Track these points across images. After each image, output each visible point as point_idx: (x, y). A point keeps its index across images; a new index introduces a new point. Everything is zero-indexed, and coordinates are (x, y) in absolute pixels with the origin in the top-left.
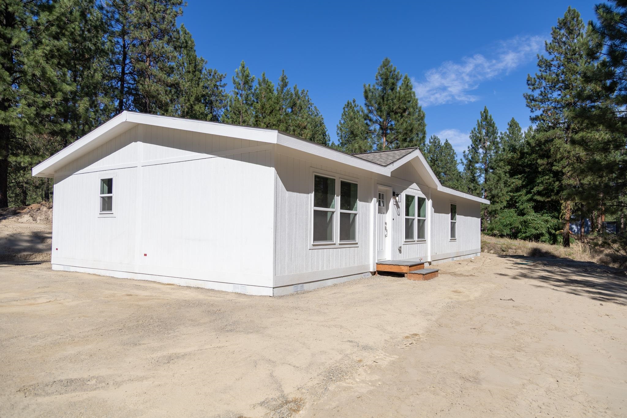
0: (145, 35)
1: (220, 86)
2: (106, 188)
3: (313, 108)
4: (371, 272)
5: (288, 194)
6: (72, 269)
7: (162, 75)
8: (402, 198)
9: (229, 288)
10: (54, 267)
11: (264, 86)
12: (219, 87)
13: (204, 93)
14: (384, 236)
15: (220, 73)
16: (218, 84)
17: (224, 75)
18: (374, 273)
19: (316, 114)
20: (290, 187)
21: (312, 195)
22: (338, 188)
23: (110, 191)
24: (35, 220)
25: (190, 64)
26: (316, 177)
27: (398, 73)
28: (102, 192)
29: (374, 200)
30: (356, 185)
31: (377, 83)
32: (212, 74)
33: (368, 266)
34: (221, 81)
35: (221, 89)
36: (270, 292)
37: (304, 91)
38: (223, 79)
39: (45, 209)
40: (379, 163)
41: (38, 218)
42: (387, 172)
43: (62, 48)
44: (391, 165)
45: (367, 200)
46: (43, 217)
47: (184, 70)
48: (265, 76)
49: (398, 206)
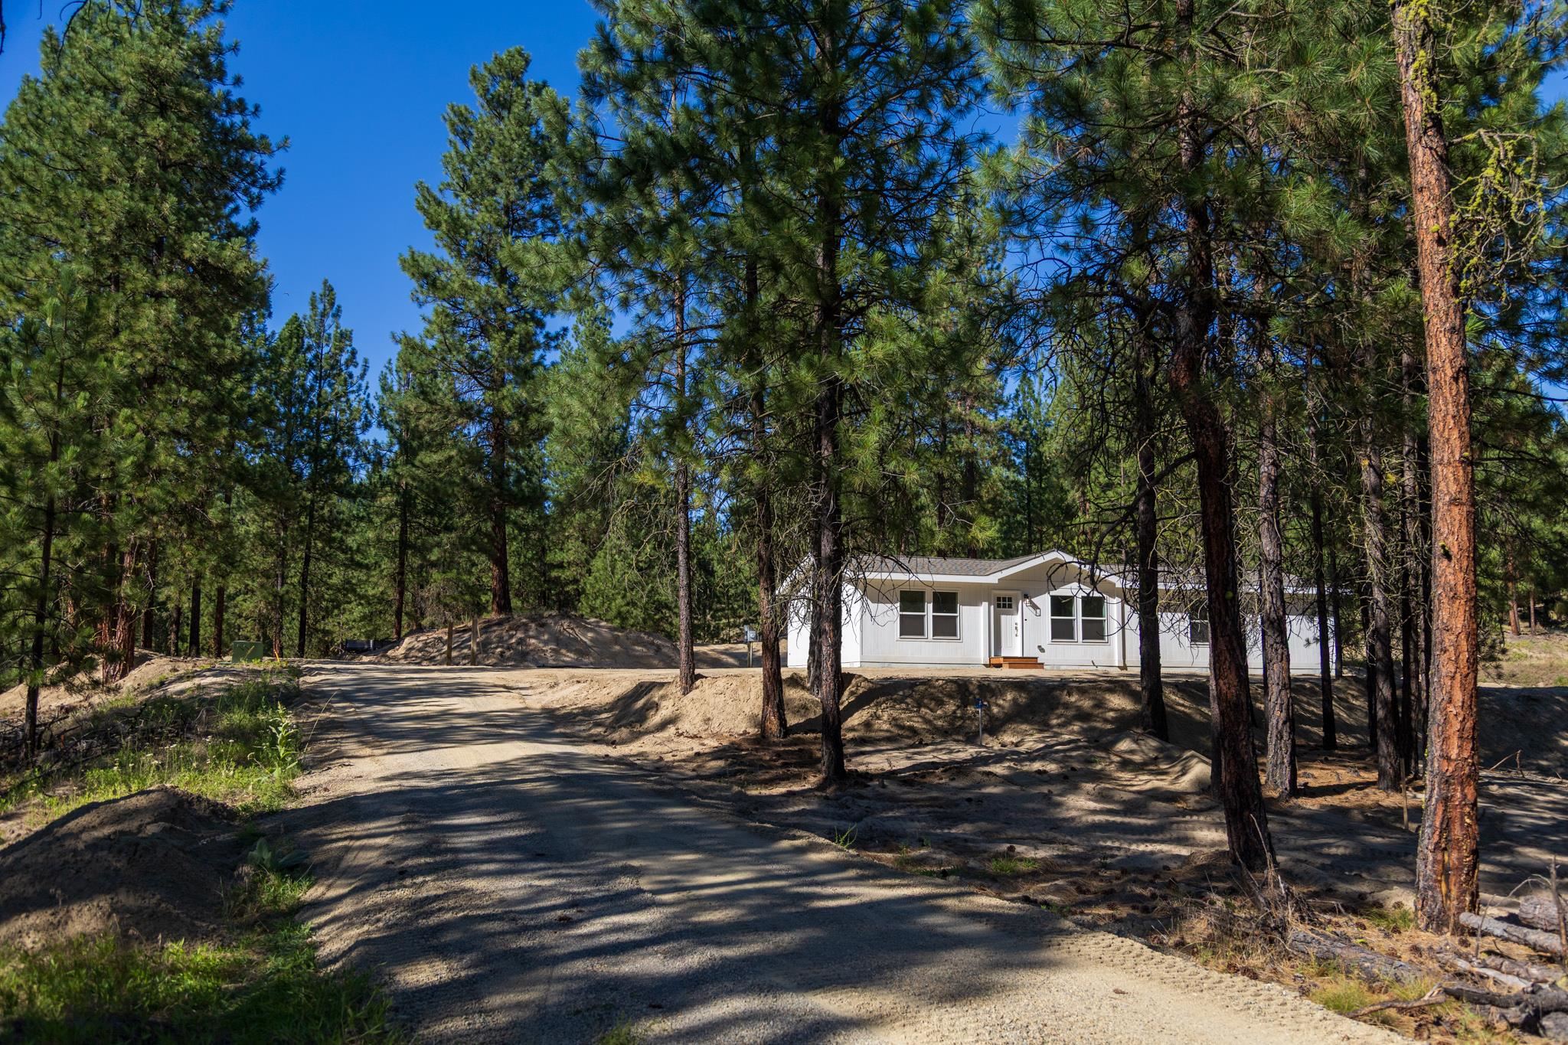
4: (983, 665)
5: (873, 605)
8: (1044, 601)
14: (1014, 636)
18: (986, 665)
20: (875, 601)
21: (898, 604)
22: (929, 596)
26: (901, 592)
29: (984, 604)
30: (956, 594)
33: (978, 659)
40: (972, 573)
42: (993, 579)
44: (998, 573)
45: (974, 602)
49: (1035, 607)
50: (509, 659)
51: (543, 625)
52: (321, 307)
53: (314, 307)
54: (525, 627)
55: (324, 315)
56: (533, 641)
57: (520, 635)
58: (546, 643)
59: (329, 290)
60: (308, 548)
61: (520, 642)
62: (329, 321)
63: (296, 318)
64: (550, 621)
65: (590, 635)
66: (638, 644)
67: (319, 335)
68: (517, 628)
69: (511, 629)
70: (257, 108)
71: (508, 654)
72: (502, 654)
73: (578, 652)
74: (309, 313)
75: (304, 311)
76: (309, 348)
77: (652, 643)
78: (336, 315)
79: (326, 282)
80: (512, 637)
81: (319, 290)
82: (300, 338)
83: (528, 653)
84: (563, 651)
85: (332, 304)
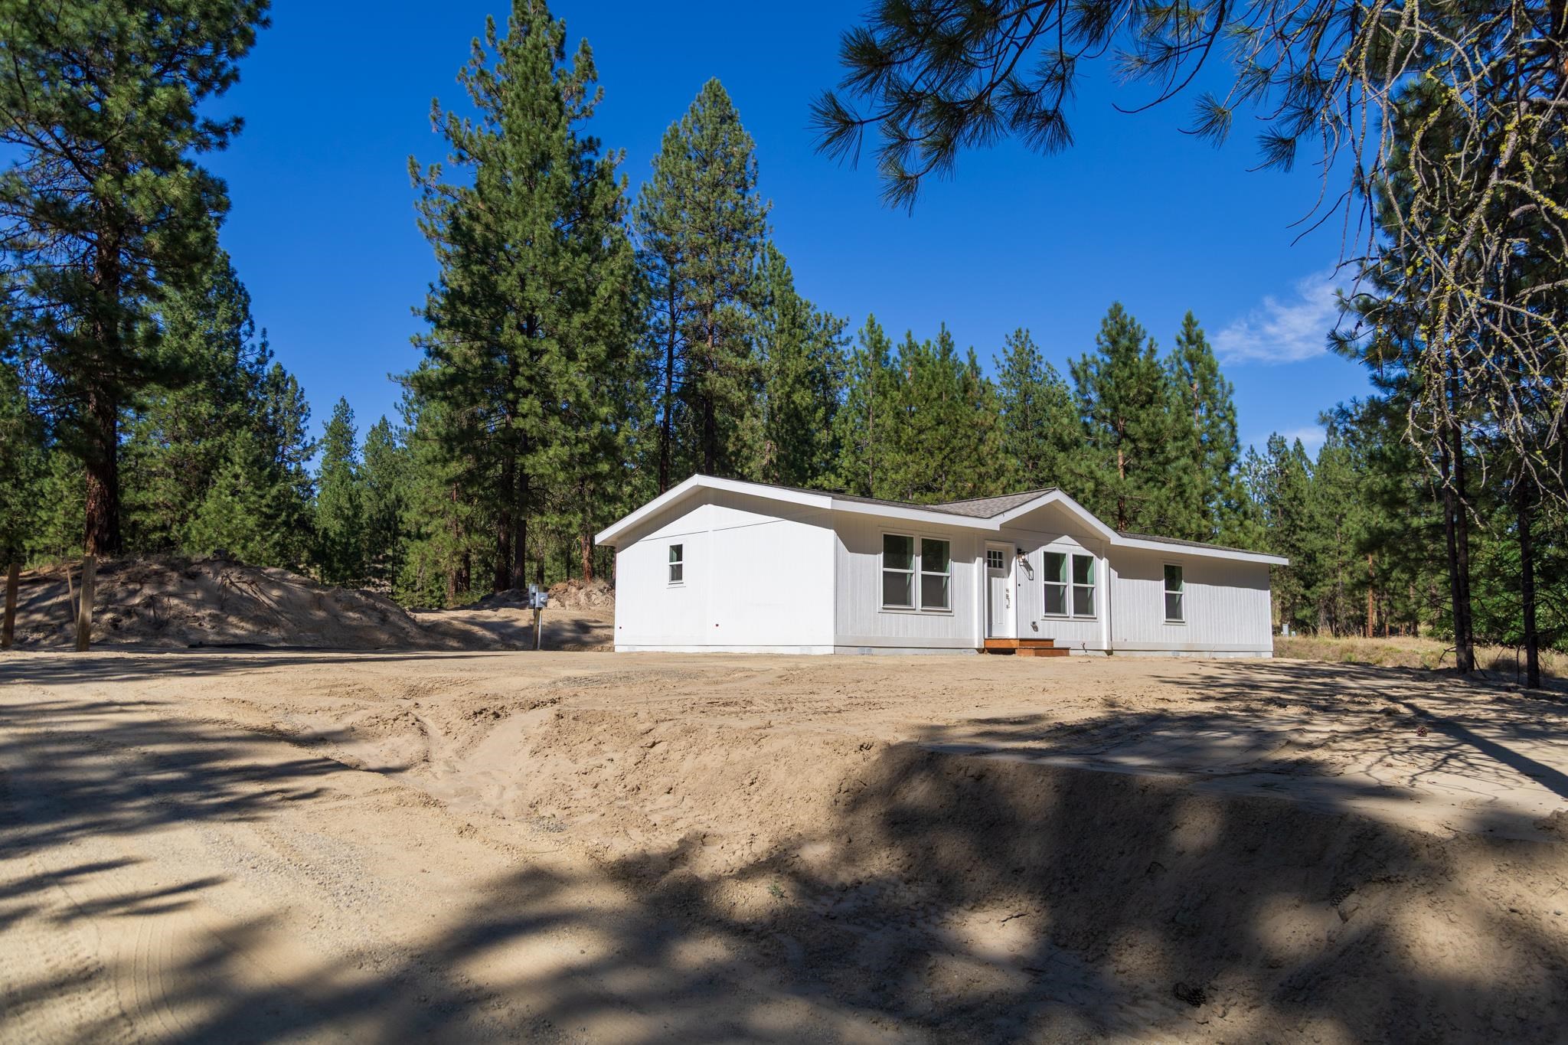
0: (706, 295)
1: (840, 343)
2: (675, 554)
3: (1043, 368)
4: (978, 650)
5: (850, 555)
6: (638, 649)
7: (731, 359)
8: (1037, 559)
9: (796, 651)
10: (618, 649)
11: (910, 356)
12: (838, 347)
13: (810, 368)
14: (1004, 607)
15: (837, 317)
16: (835, 339)
17: (845, 321)
18: (981, 651)
19: (1051, 379)
20: (852, 548)
21: (882, 555)
22: (917, 546)
23: (679, 558)
24: (563, 605)
25: (785, 315)
26: (886, 536)
27: (1139, 327)
28: (671, 560)
29: (979, 560)
30: (948, 543)
31: (1100, 350)
32: (823, 322)
33: (972, 641)
34: (840, 332)
35: (840, 348)
36: (831, 650)
37: (1020, 331)
38: (843, 330)
39: (574, 590)
40: (972, 514)
41: (567, 603)
42: (994, 524)
43: (599, 355)
44: (1001, 516)
45: (967, 559)
46: (573, 601)
47: (773, 327)
48: (913, 336)
49: (1028, 567)
50: (130, 631)
51: (194, 576)
54: (159, 578)
56: (174, 601)
57: (148, 591)
58: (198, 604)
61: (151, 602)
64: (205, 570)
65: (276, 593)
66: (352, 609)
68: (142, 579)
69: (130, 580)
71: (126, 622)
72: (114, 623)
73: (256, 620)
77: (375, 609)
80: (133, 593)
83: (167, 623)
84: (232, 619)
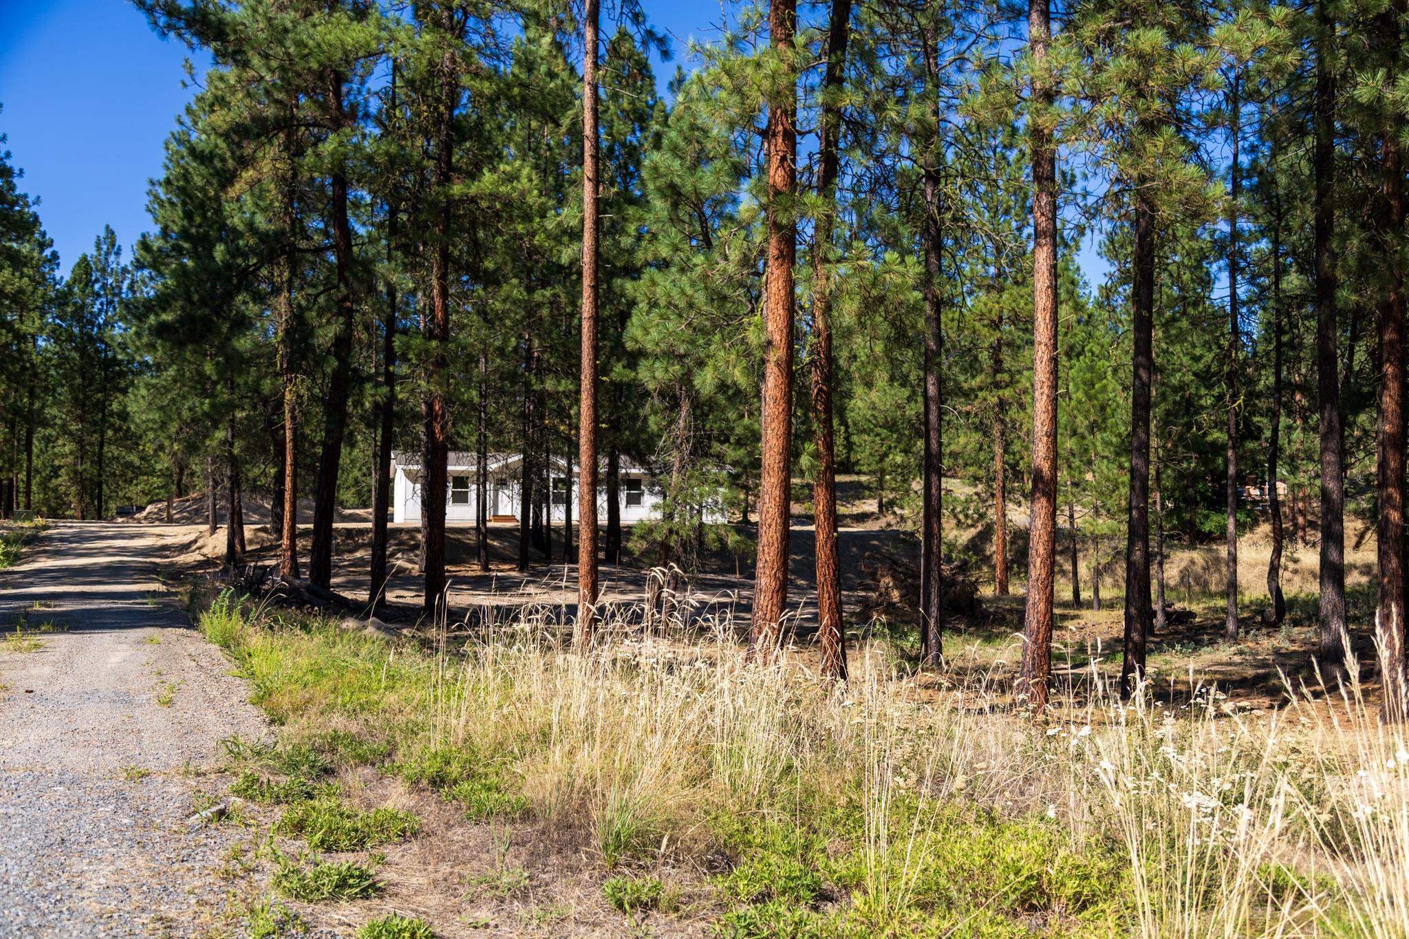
52: (105, 247)
53: (98, 248)
55: (107, 254)
59: (111, 233)
60: (102, 436)
62: (112, 258)
63: (84, 258)
67: (104, 270)
70: (21, 171)
74: (95, 253)
75: (91, 251)
76: (97, 281)
78: (118, 254)
79: (107, 227)
81: (103, 234)
82: (88, 274)
85: (113, 245)
